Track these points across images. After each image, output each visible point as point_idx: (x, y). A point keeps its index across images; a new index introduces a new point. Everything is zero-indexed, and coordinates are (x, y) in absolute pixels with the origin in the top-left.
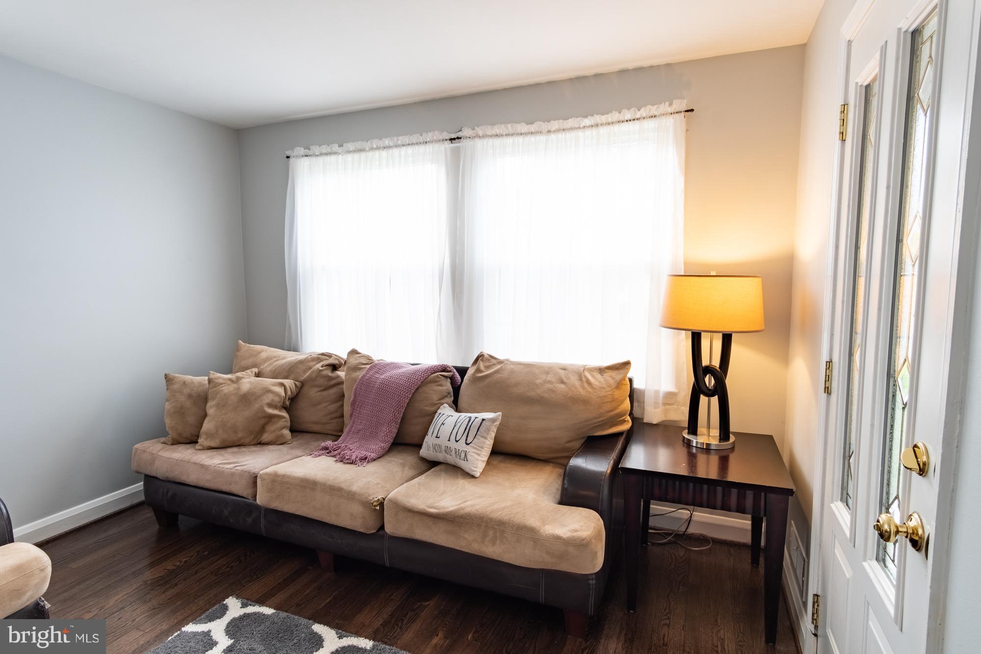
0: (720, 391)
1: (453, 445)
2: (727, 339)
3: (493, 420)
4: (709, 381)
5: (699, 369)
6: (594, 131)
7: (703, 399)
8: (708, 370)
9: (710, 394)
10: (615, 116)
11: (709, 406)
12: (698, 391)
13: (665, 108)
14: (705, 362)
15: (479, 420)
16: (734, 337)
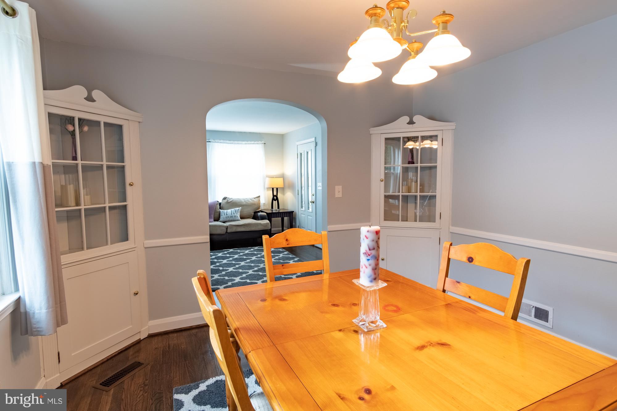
0: (277, 199)
1: (233, 215)
2: (277, 189)
3: (240, 209)
4: (275, 198)
5: (274, 196)
6: (245, 145)
7: (274, 201)
8: (275, 196)
9: (275, 200)
10: (250, 142)
11: (275, 203)
12: (273, 199)
13: (260, 142)
14: (274, 194)
15: (237, 210)
16: (278, 189)
